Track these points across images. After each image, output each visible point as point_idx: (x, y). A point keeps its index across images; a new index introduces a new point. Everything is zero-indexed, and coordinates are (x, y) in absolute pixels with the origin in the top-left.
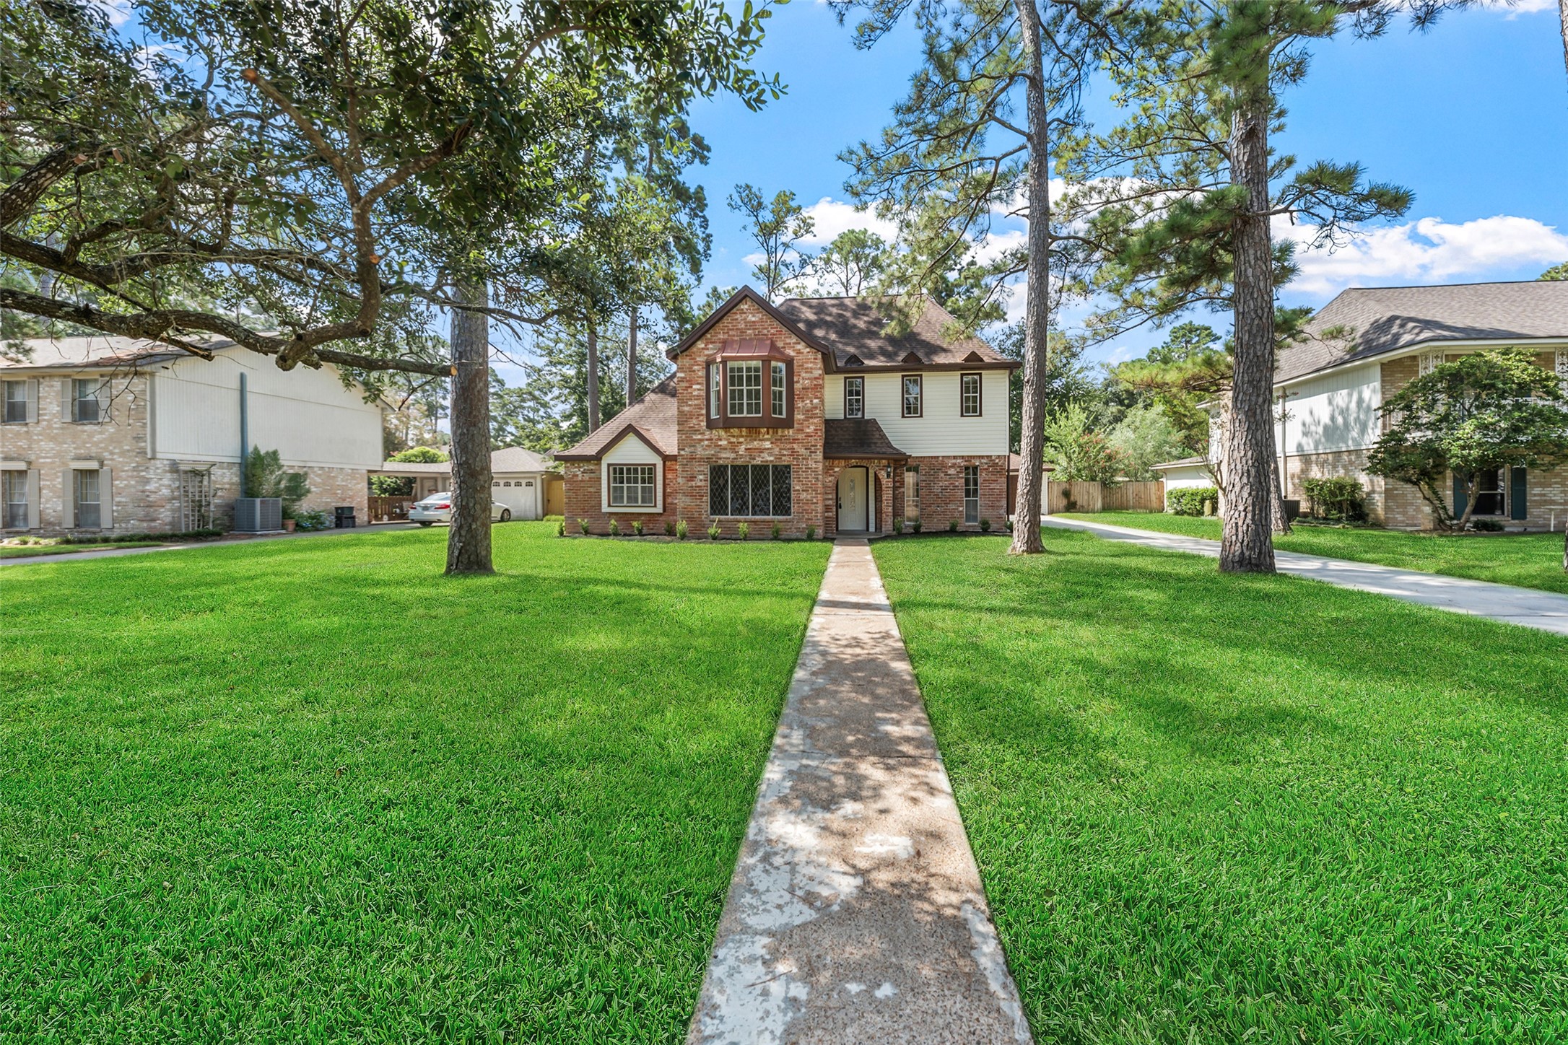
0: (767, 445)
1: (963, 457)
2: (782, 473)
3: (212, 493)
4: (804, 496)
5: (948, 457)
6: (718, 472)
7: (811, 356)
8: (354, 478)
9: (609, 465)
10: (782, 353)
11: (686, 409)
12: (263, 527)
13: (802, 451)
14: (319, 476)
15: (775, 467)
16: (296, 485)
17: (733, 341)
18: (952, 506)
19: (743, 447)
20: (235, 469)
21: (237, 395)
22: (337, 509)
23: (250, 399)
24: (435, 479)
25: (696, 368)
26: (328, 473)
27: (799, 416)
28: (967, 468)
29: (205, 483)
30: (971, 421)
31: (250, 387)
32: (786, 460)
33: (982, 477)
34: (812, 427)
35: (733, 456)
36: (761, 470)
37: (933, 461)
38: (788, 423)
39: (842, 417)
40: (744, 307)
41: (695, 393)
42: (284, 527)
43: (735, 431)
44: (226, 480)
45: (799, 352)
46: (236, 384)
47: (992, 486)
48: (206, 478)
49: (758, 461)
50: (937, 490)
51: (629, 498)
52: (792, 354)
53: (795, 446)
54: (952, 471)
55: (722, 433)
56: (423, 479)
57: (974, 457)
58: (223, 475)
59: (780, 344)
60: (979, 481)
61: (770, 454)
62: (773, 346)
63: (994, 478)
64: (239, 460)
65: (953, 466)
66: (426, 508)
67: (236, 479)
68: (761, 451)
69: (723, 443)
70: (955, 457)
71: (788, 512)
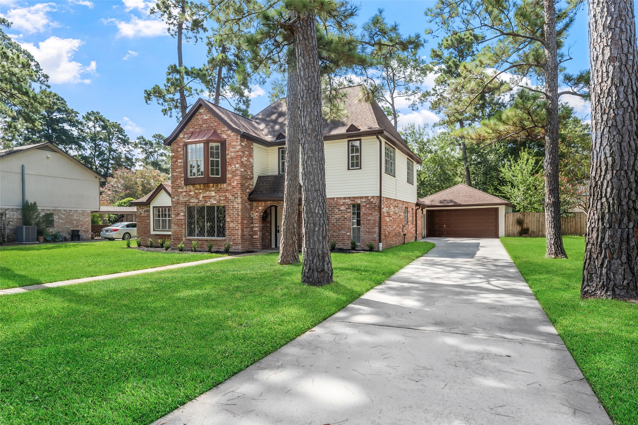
0: (213, 194)
1: (349, 198)
2: (222, 211)
3: (7, 223)
4: (232, 225)
5: (340, 198)
6: (190, 210)
7: (235, 138)
8: (83, 215)
9: (154, 207)
10: (220, 137)
11: (175, 174)
12: (27, 240)
13: (231, 197)
14: (64, 214)
15: (218, 207)
16: (49, 219)
17: (196, 132)
18: (343, 232)
19: (201, 196)
20: (19, 212)
21: (20, 176)
22: (72, 231)
23: (27, 178)
24: (132, 215)
25: (179, 149)
26: (68, 213)
27: (229, 176)
28: (354, 206)
29: (4, 218)
30: (355, 173)
31: (26, 171)
32: (222, 204)
33: (363, 211)
34: (236, 182)
35: (196, 201)
36: (211, 208)
37: (331, 201)
38: (223, 180)
39: (277, 174)
40: (202, 111)
41: (179, 165)
42: (38, 239)
43: (197, 186)
44: (15, 217)
45: (229, 136)
46: (19, 170)
47: (369, 218)
48: (4, 216)
49: (208, 204)
50: (333, 221)
51: (163, 226)
52: (225, 137)
53: (227, 194)
54: (343, 208)
55: (191, 187)
56: (127, 215)
57: (357, 198)
58: (13, 215)
59: (219, 132)
60: (361, 214)
61: (215, 199)
62: (215, 133)
63: (370, 212)
64: (21, 207)
65: (344, 204)
66: (107, 231)
67: (20, 217)
68: (210, 197)
69: (192, 193)
70: (345, 198)
71: (224, 236)
